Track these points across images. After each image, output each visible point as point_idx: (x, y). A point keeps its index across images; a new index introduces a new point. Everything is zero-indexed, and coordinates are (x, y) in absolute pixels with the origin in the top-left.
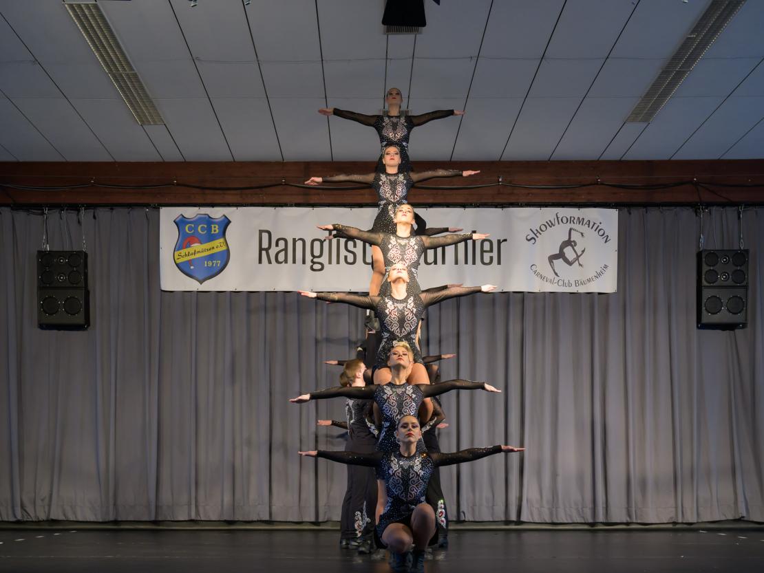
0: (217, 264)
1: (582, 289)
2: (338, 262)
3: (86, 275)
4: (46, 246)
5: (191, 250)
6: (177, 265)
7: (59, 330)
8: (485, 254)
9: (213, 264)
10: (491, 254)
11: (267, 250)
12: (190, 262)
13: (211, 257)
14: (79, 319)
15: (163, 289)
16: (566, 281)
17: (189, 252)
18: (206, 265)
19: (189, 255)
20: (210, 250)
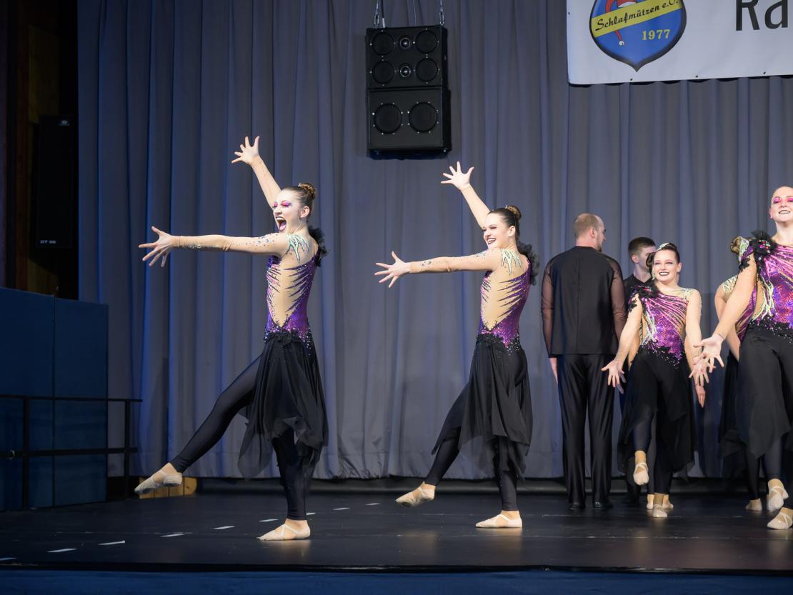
0: (664, 34)
3: (445, 65)
4: (381, 22)
5: (619, 13)
6: (596, 40)
7: (402, 158)
9: (657, 35)
11: (751, 6)
12: (617, 35)
13: (654, 24)
14: (434, 139)
15: (572, 82)
17: (616, 17)
18: (645, 38)
19: (615, 23)
20: (651, 11)
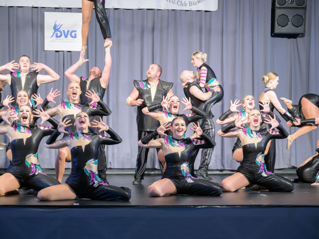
1: (194, 8)
16: (183, 2)
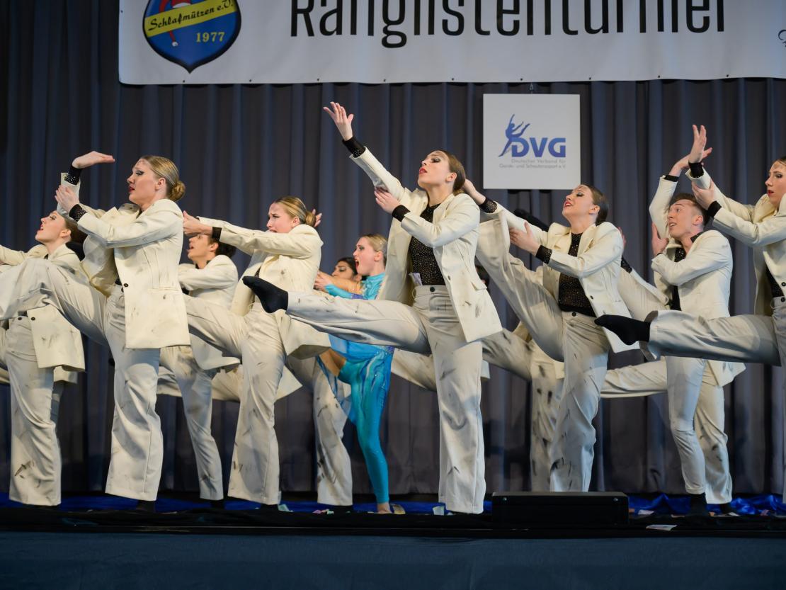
0: (218, 37)
2: (431, 31)
5: (173, 14)
6: (149, 40)
8: (694, 13)
10: (705, 13)
11: (306, 12)
12: (171, 35)
13: (208, 26)
15: (123, 81)
17: (170, 18)
18: (199, 40)
19: (169, 23)
20: (206, 13)
